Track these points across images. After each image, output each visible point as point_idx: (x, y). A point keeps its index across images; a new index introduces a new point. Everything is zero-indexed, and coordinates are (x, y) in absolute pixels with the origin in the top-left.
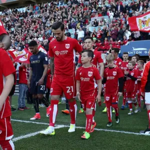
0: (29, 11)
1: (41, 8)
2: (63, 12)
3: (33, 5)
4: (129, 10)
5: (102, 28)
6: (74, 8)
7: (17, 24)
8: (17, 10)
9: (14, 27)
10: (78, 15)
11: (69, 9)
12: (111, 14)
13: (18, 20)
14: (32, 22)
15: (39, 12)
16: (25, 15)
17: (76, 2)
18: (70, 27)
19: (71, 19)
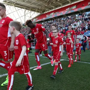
1: (56, 21)
2: (63, 22)
3: (54, 20)
5: (77, 26)
6: (67, 20)
7: (48, 26)
8: (48, 22)
10: (69, 22)
11: (65, 20)
12: (81, 21)
16: (51, 23)
17: (68, 18)
18: (66, 27)
19: (66, 24)
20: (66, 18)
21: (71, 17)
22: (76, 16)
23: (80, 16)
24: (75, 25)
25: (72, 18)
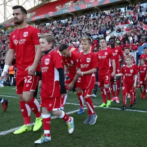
0: (70, 22)
1: (78, 19)
2: (94, 22)
3: (73, 18)
4: (145, 19)
5: (124, 33)
6: (103, 19)
8: (60, 22)
9: (58, 34)
10: (106, 24)
11: (99, 19)
13: (61, 29)
14: (72, 30)
15: (77, 23)
16: (66, 25)
17: (104, 14)
18: (100, 33)
19: (100, 27)
20: (99, 15)
21: (111, 12)
22: (120, 10)
23: (129, 10)
24: (119, 31)
25: (113, 14)
